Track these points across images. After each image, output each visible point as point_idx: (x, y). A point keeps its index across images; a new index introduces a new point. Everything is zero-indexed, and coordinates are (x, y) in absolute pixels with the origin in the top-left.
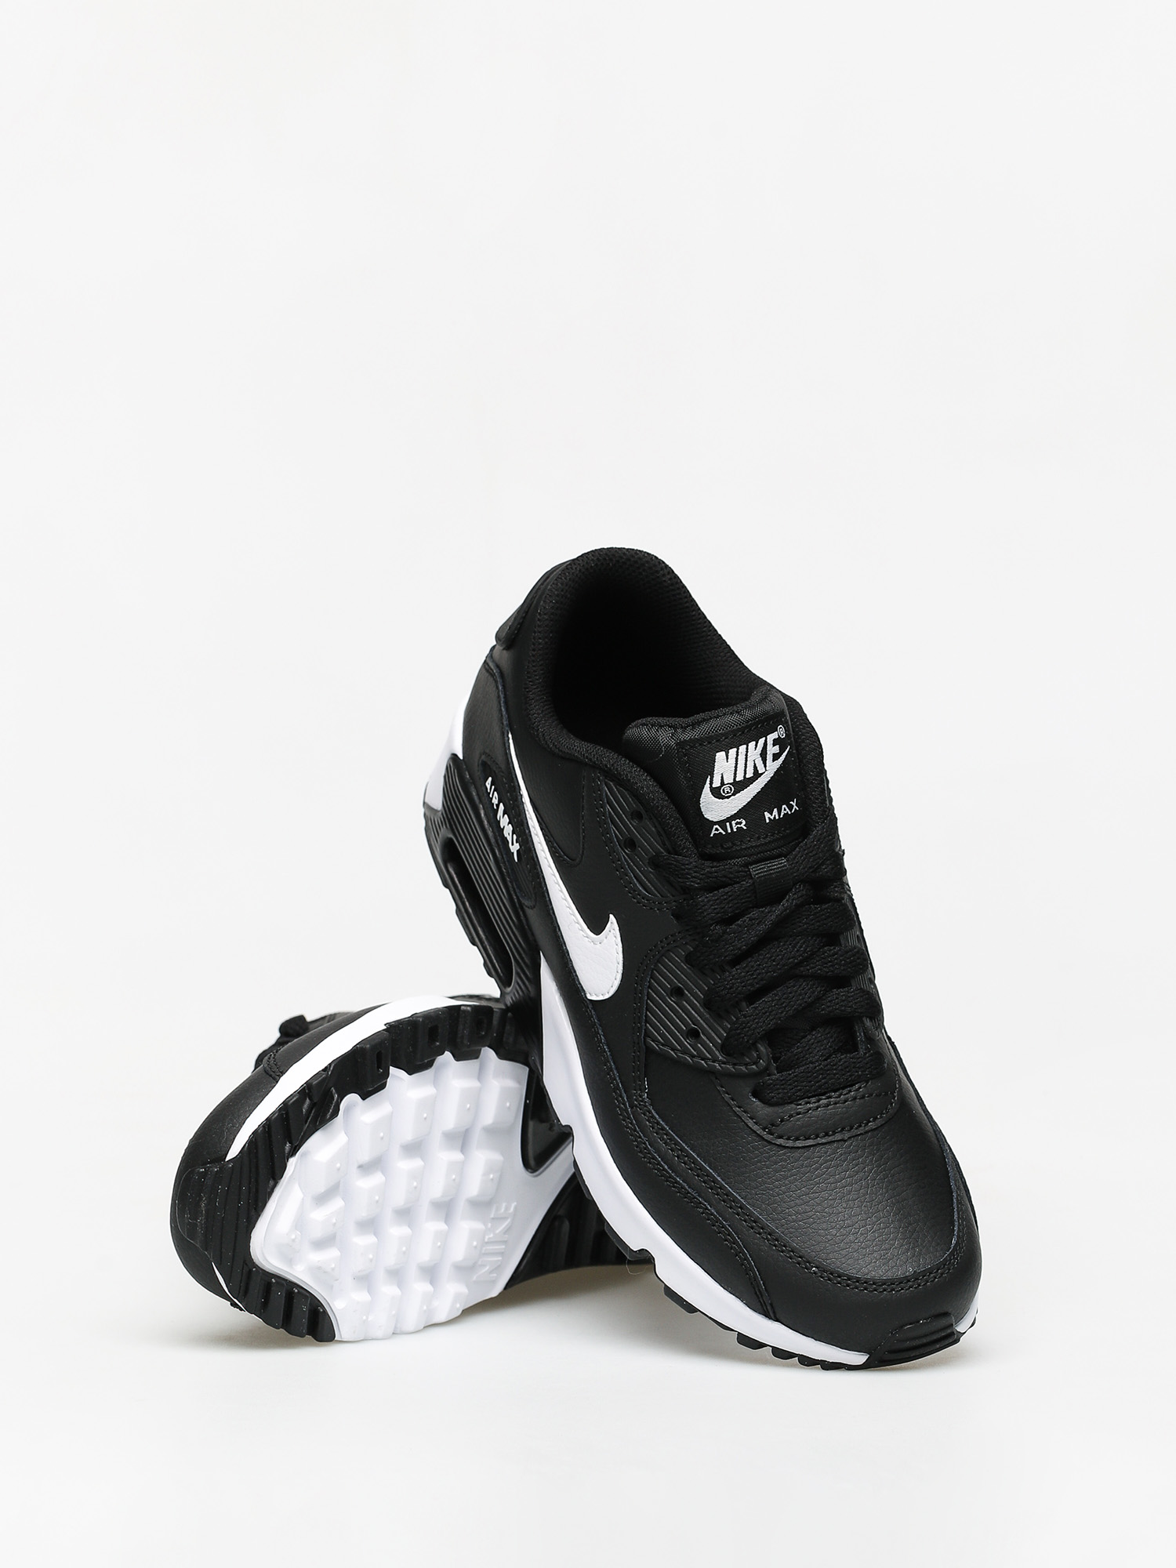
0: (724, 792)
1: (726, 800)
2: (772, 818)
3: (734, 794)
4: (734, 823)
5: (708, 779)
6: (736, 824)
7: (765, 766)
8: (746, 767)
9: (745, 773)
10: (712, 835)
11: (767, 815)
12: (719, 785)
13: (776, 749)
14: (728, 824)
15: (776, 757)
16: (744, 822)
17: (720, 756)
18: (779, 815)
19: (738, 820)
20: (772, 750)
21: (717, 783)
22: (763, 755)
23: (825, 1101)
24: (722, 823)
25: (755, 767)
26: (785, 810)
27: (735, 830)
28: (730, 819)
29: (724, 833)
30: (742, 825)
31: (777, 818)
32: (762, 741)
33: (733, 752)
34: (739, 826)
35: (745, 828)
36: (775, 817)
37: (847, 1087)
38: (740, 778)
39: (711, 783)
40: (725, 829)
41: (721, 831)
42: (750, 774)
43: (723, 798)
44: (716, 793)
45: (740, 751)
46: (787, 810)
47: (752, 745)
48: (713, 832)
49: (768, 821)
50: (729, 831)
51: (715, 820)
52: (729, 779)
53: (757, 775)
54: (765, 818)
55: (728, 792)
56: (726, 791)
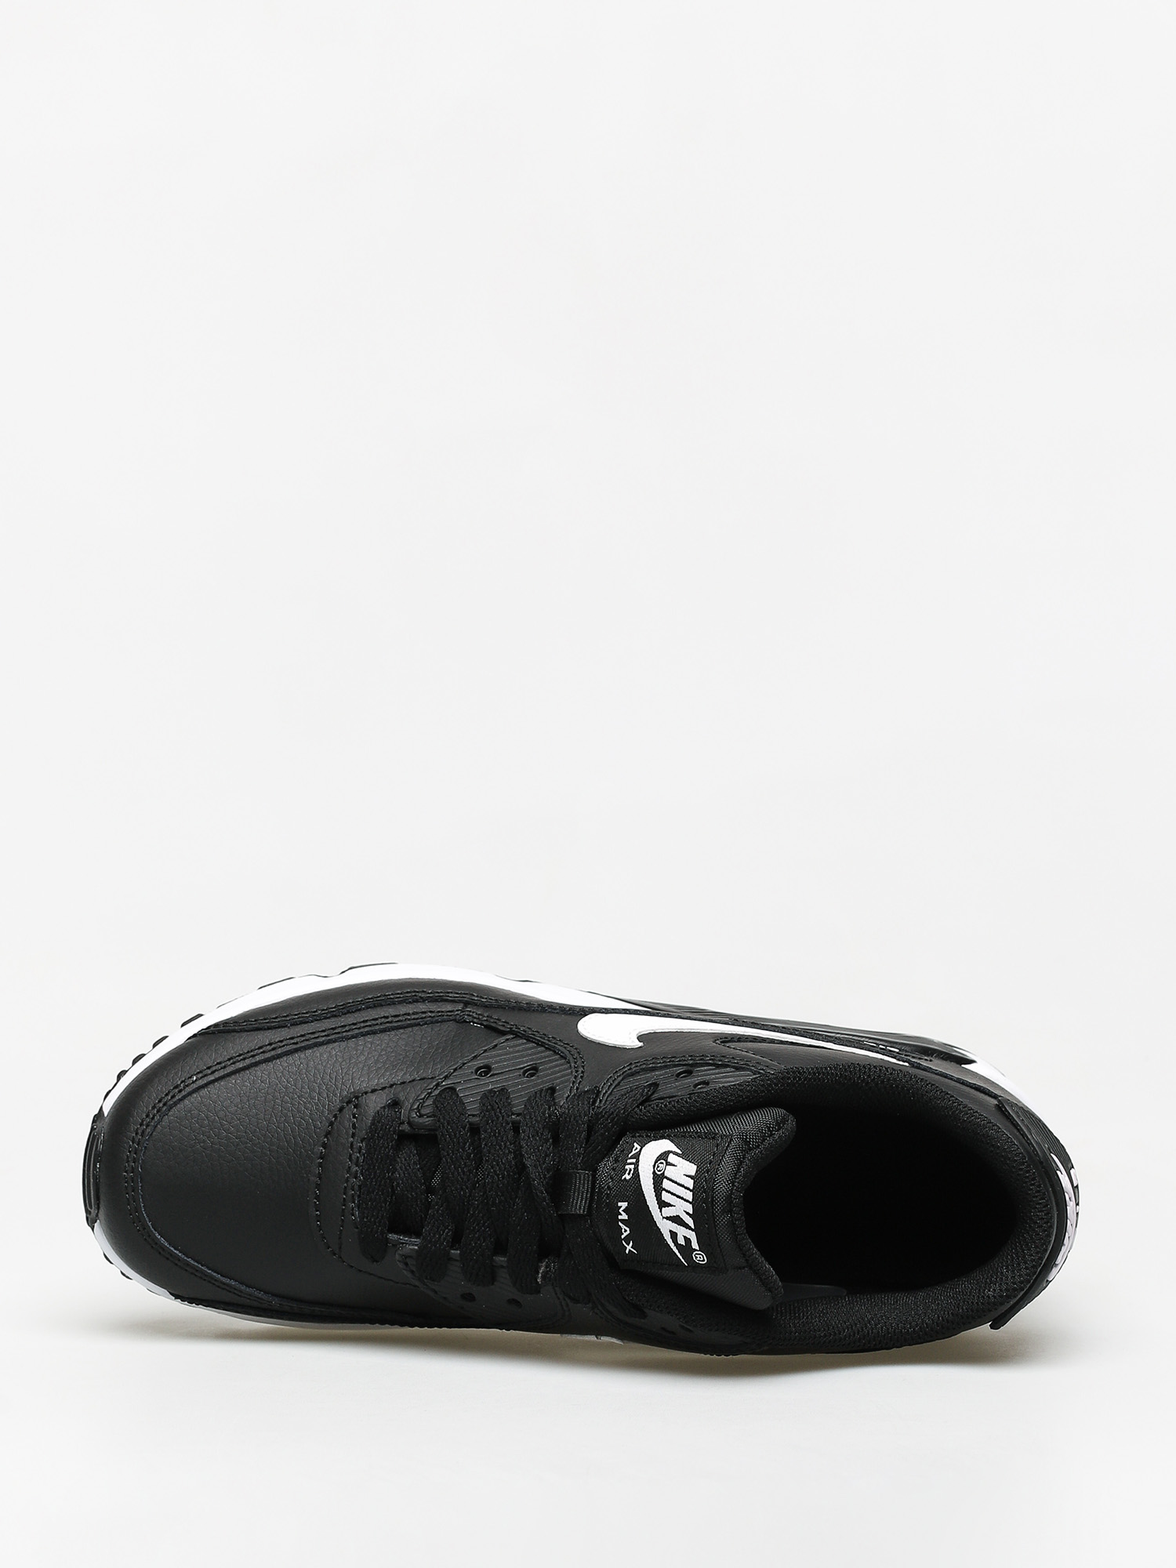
1: (653, 1164)
2: (621, 1211)
4: (633, 1167)
5: (679, 1152)
6: (630, 1170)
7: (667, 1218)
8: (673, 1194)
11: (624, 1205)
12: (669, 1161)
14: (634, 1161)
16: (628, 1178)
17: (692, 1169)
19: (632, 1172)
20: (681, 1234)
21: (672, 1159)
22: (678, 1220)
24: (637, 1156)
25: (669, 1205)
26: (626, 1231)
27: (626, 1166)
28: (637, 1164)
30: (626, 1175)
31: (620, 1217)
32: (690, 1222)
33: (690, 1183)
34: (628, 1172)
35: (623, 1177)
36: (620, 1214)
38: (666, 1184)
39: (675, 1153)
40: (631, 1158)
41: (632, 1154)
42: (665, 1197)
43: (657, 1161)
45: (689, 1192)
46: (625, 1235)
47: (691, 1209)
48: (634, 1147)
49: (620, 1205)
50: (628, 1161)
51: (643, 1150)
52: (670, 1172)
53: (662, 1204)
54: (623, 1201)
55: (658, 1167)
56: (660, 1165)
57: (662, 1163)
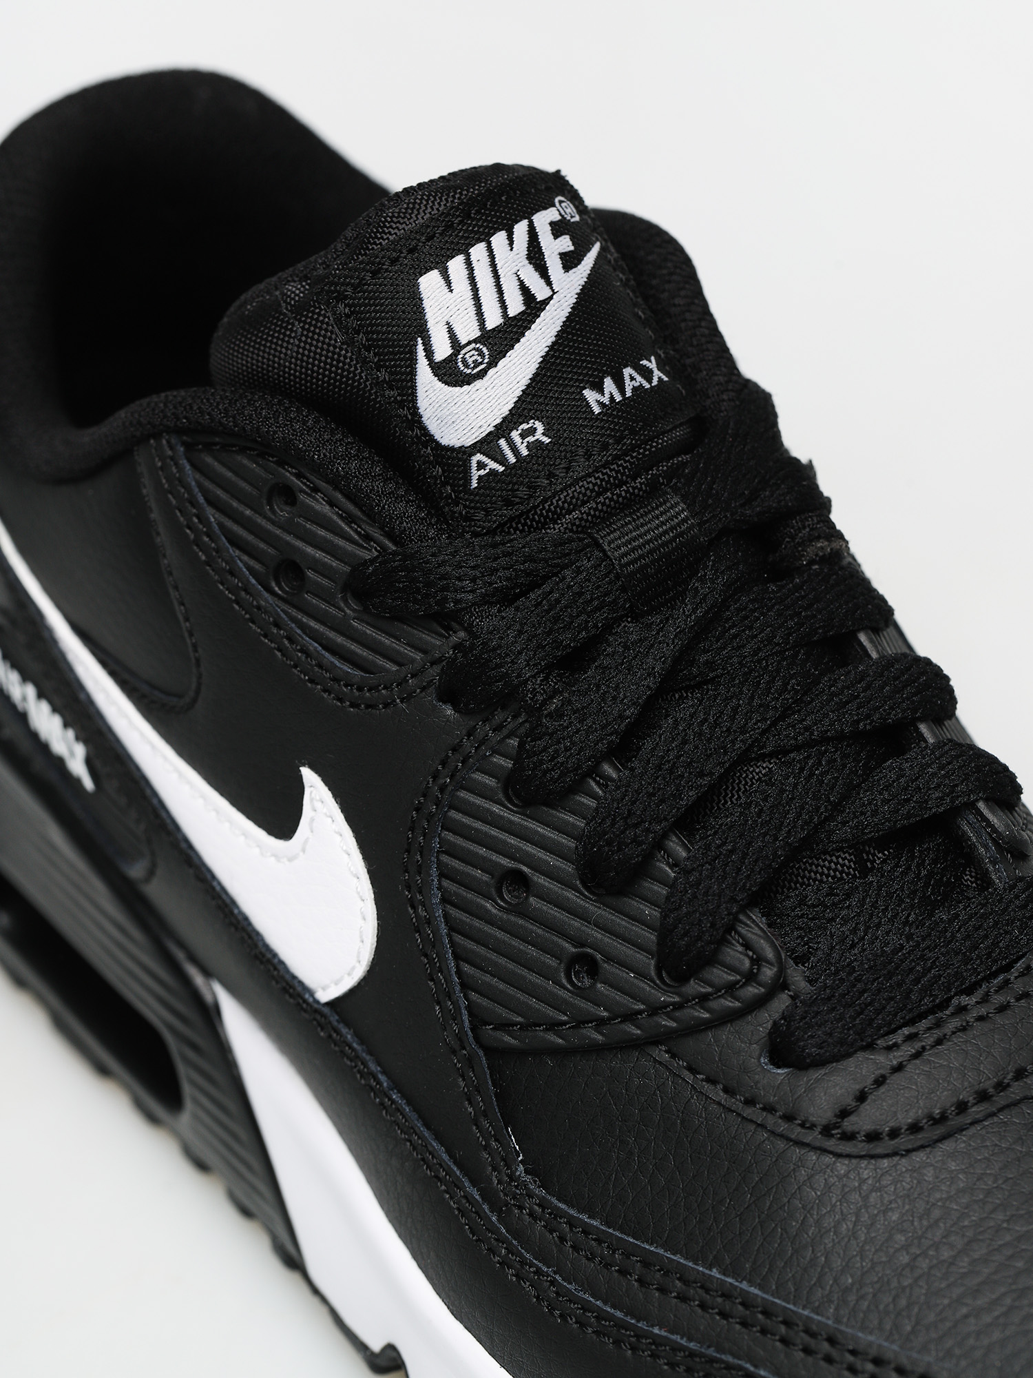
0: (467, 366)
1: (478, 384)
2: (606, 400)
3: (493, 363)
4: (515, 435)
5: (420, 348)
6: (523, 436)
7: (549, 283)
8: (500, 292)
9: (504, 307)
10: (474, 484)
11: (591, 396)
12: (449, 351)
13: (565, 244)
14: (502, 442)
15: (569, 261)
16: (540, 427)
17: (430, 283)
18: (622, 391)
19: (525, 426)
20: (554, 247)
21: (442, 350)
22: (535, 256)
23: (955, 1023)
24: (487, 445)
25: (525, 290)
26: (632, 379)
27: (525, 452)
28: (503, 429)
29: (501, 469)
30: (539, 435)
31: (618, 398)
32: (521, 229)
33: (456, 265)
34: (531, 439)
35: (546, 440)
36: (612, 398)
37: (995, 975)
38: (493, 319)
39: (429, 354)
40: (502, 460)
41: (493, 465)
42: (516, 306)
43: (467, 380)
44: (450, 373)
45: (473, 258)
46: (639, 378)
47: (499, 239)
48: (475, 474)
49: (597, 410)
50: (512, 460)
51: (468, 443)
52: (468, 331)
53: (534, 307)
54: (588, 405)
55: (476, 364)
56: (470, 361)
57: (464, 361)
